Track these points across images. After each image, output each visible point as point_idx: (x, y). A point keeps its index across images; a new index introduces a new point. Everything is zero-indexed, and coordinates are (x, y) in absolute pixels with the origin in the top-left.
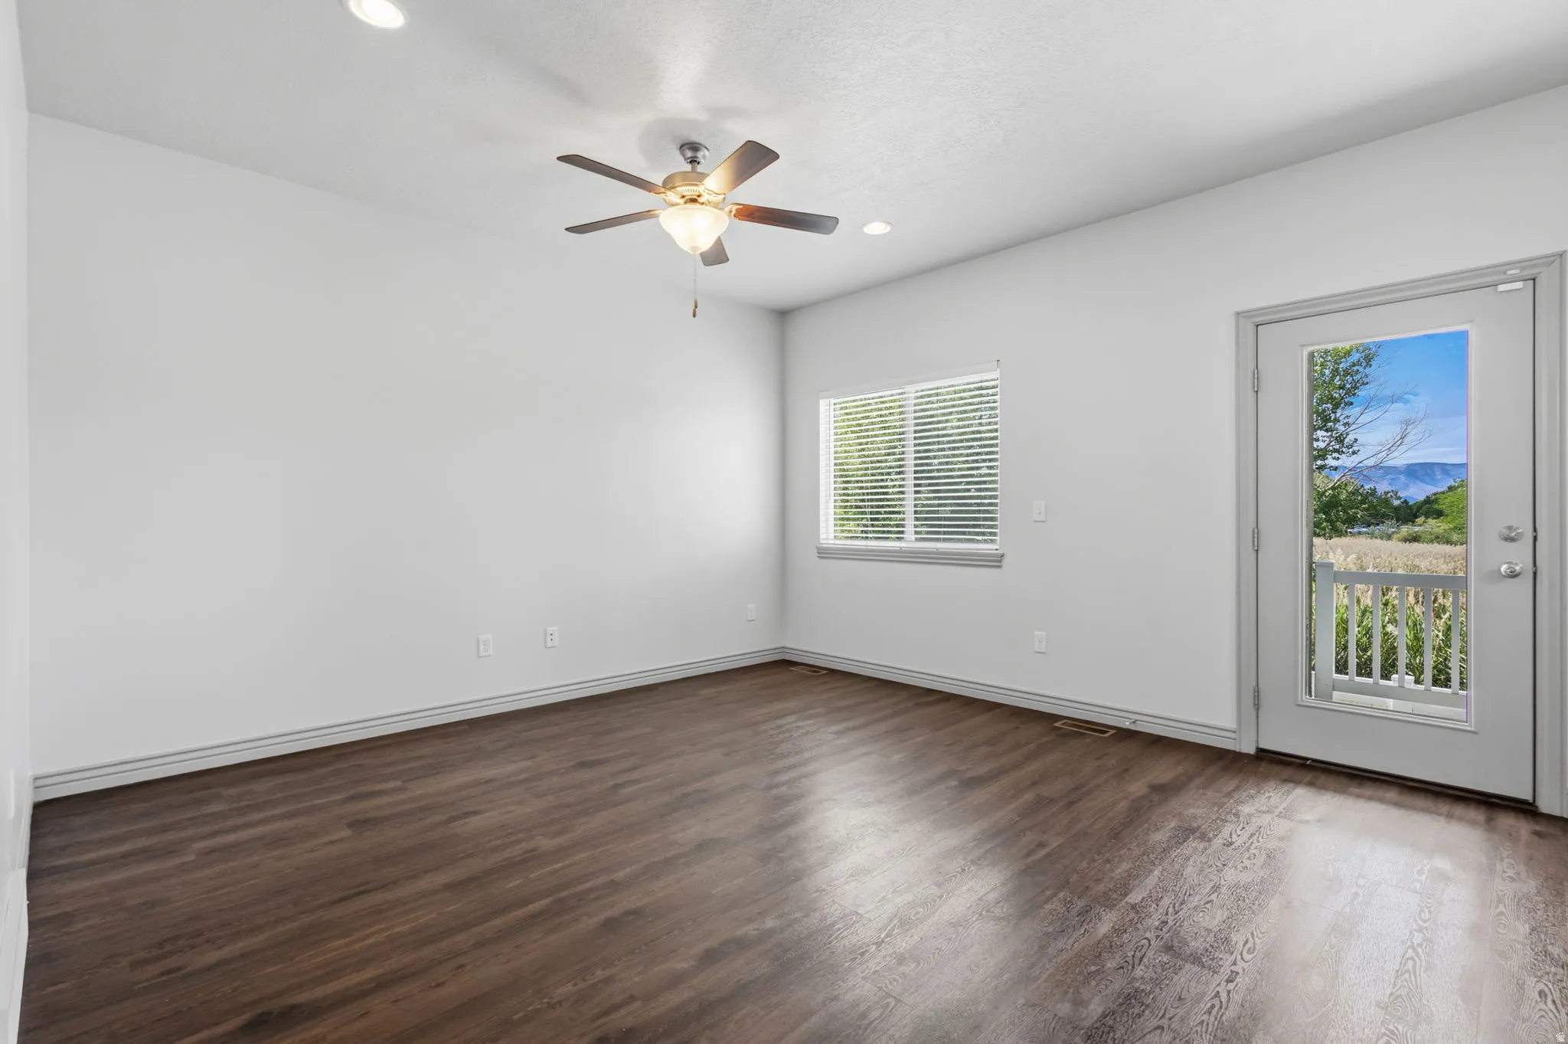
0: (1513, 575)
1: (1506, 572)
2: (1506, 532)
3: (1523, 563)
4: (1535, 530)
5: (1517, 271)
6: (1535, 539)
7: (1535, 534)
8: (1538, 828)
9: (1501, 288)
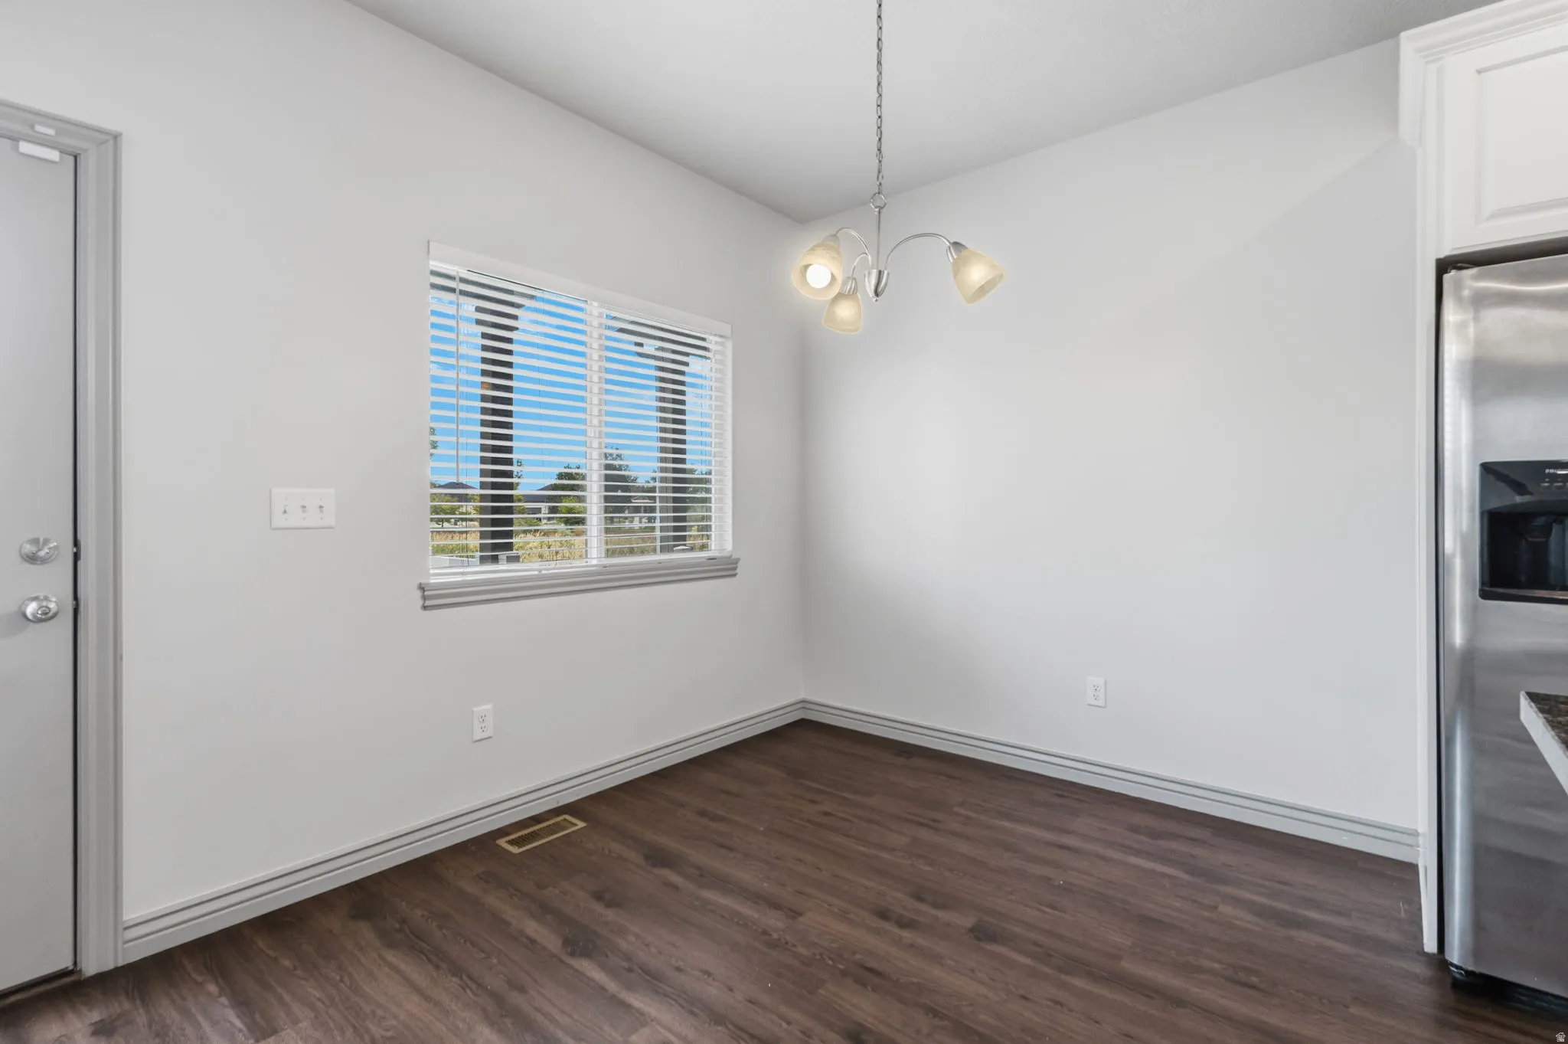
0: (46, 617)
1: (34, 615)
2: (29, 548)
3: (58, 597)
4: (76, 543)
5: (51, 132)
6: (76, 557)
7: (75, 550)
8: (95, 1016)
9: (25, 147)
